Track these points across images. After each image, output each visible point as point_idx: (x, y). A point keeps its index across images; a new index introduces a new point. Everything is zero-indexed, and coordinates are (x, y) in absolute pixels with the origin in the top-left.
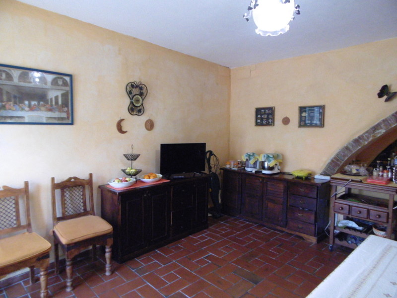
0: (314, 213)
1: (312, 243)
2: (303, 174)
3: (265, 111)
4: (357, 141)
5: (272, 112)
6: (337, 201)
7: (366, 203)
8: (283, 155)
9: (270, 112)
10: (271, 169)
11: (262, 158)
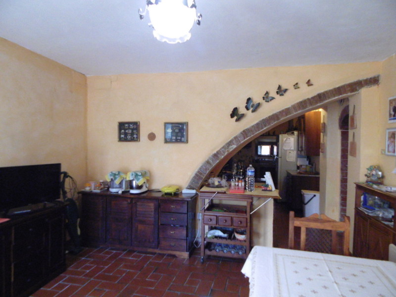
0: (185, 228)
1: (184, 259)
2: (171, 190)
3: (129, 126)
4: (216, 156)
5: (137, 127)
6: (206, 214)
7: (228, 212)
8: (150, 172)
9: (135, 127)
10: (139, 187)
11: (129, 177)
